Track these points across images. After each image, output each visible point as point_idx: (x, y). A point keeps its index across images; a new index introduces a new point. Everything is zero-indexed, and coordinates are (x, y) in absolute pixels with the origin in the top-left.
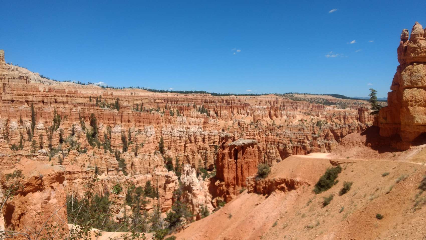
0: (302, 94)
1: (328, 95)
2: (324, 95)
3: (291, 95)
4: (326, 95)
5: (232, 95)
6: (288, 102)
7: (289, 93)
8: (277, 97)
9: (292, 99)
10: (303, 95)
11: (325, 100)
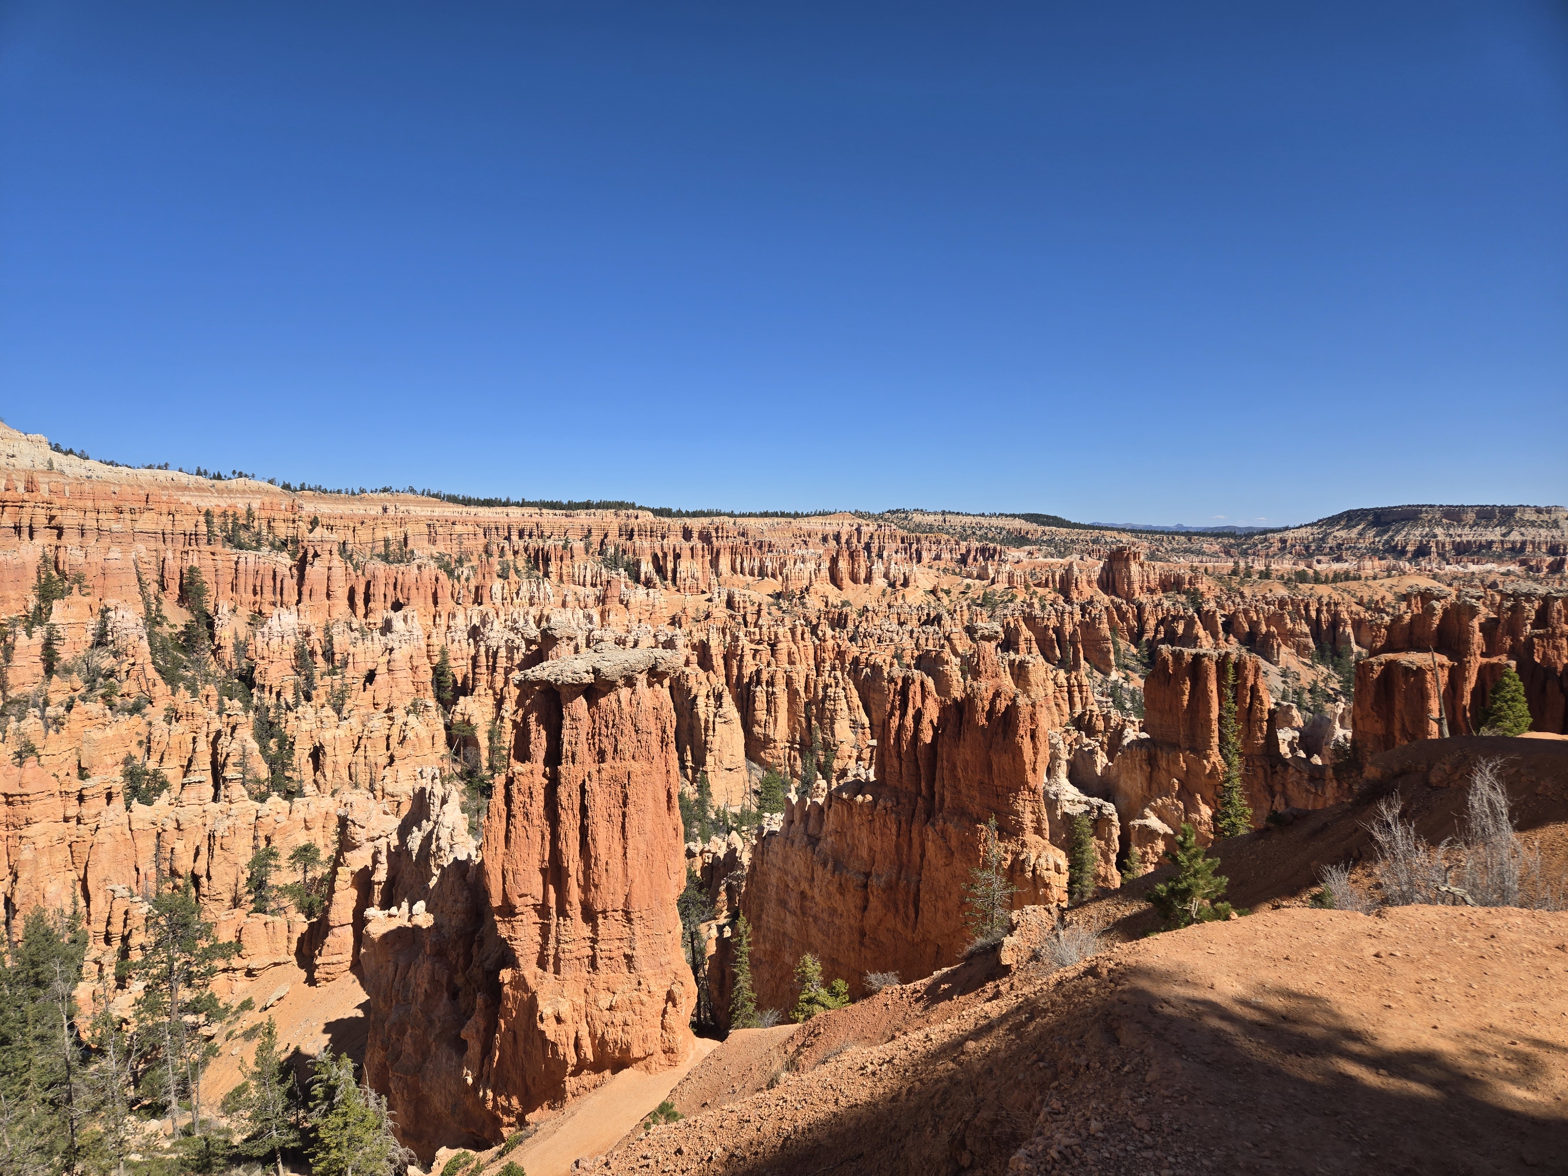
0: (935, 513)
1: (1014, 516)
2: (1001, 515)
3: (903, 515)
4: (1007, 516)
5: (719, 514)
6: (893, 537)
7: (898, 511)
8: (860, 521)
9: (903, 528)
10: (940, 518)
11: (1004, 532)
